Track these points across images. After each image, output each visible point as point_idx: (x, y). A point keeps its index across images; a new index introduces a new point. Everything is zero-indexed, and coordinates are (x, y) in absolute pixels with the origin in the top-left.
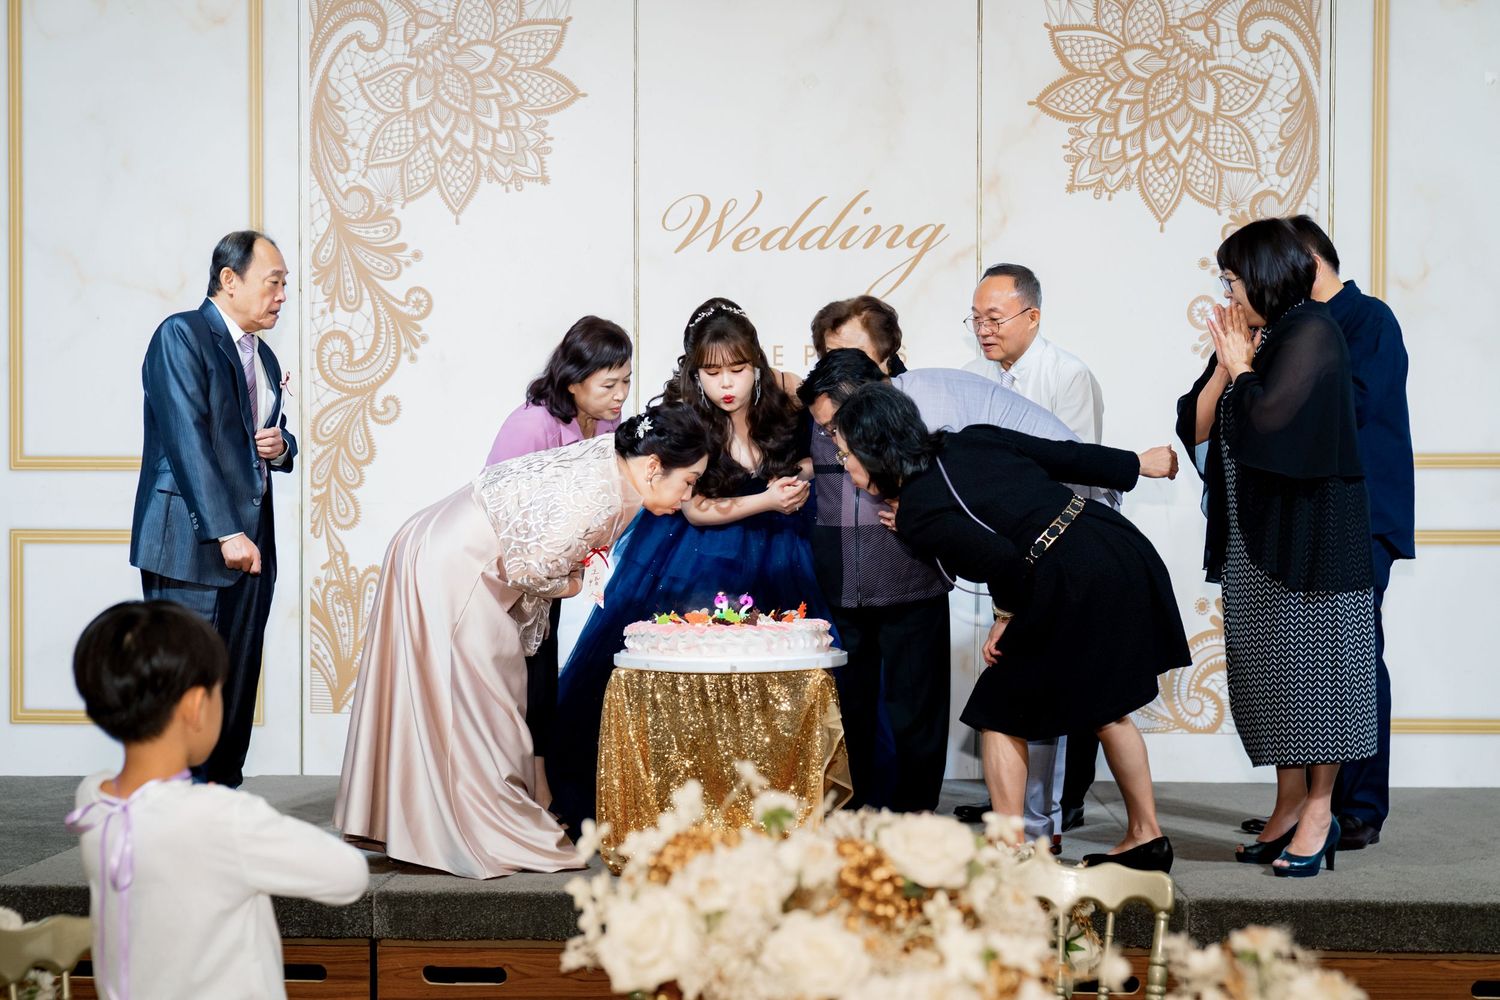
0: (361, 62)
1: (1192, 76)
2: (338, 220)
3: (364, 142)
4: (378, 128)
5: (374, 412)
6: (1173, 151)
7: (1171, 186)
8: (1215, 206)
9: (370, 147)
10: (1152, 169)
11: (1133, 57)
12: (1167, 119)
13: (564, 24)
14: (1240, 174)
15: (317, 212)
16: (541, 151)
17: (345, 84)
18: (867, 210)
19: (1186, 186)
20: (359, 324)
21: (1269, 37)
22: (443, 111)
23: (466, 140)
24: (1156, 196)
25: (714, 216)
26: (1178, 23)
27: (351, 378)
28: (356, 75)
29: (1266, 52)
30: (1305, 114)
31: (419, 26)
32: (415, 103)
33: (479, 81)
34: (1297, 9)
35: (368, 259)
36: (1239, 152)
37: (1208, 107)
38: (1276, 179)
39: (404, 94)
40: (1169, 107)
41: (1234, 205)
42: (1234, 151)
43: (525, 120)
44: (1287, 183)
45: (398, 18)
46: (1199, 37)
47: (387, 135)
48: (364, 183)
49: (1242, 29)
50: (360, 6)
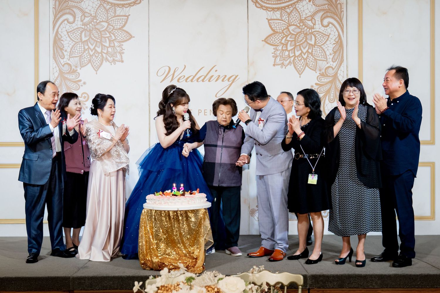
0: (68, 27)
1: (308, 33)
2: (61, 73)
3: (69, 50)
4: (73, 46)
6: (303, 55)
7: (303, 65)
8: (315, 70)
9: (70, 52)
10: (297, 60)
11: (291, 28)
12: (301, 46)
13: (128, 16)
14: (322, 61)
15: (55, 71)
16: (121, 53)
17: (63, 33)
18: (216, 71)
19: (307, 64)
21: (329, 23)
22: (92, 42)
23: (99, 50)
24: (298, 67)
25: (172, 72)
26: (304, 19)
28: (66, 31)
29: (328, 27)
30: (340, 45)
31: (85, 17)
32: (84, 39)
33: (103, 33)
34: (337, 16)
35: (70, 84)
36: (321, 55)
37: (313, 42)
38: (332, 63)
39: (81, 36)
40: (302, 42)
41: (320, 70)
42: (320, 55)
43: (116, 44)
44: (335, 64)
45: (79, 14)
46: (310, 23)
47: (76, 48)
48: (69, 62)
49: (322, 21)
50: (68, 11)
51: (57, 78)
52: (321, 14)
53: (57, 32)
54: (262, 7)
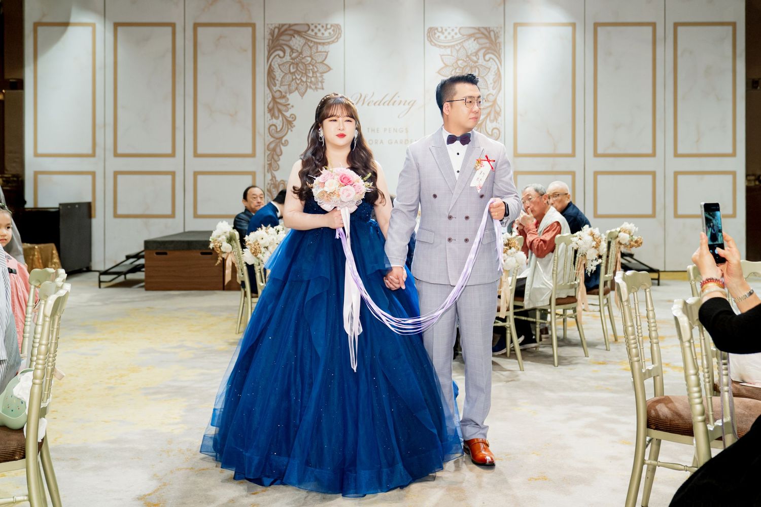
0: (279, 61)
1: (473, 66)
2: (274, 98)
3: (280, 79)
4: (283, 76)
5: (282, 144)
9: (281, 81)
11: (460, 62)
13: (327, 53)
14: (484, 89)
15: (269, 96)
16: (322, 82)
17: (275, 66)
18: (399, 97)
20: (279, 122)
21: (490, 58)
22: (299, 72)
23: (304, 79)
25: (362, 98)
26: (470, 55)
27: (277, 135)
28: (278, 64)
30: (498, 75)
31: (293, 53)
32: (292, 70)
33: (307, 66)
34: (496, 52)
35: (280, 107)
36: (483, 84)
38: (492, 90)
39: (290, 68)
43: (318, 75)
44: (495, 91)
45: (288, 51)
46: (475, 58)
47: (285, 78)
48: (280, 89)
49: (484, 56)
50: (279, 48)
51: (270, 102)
52: (483, 51)
53: (270, 65)
54: (435, 45)
